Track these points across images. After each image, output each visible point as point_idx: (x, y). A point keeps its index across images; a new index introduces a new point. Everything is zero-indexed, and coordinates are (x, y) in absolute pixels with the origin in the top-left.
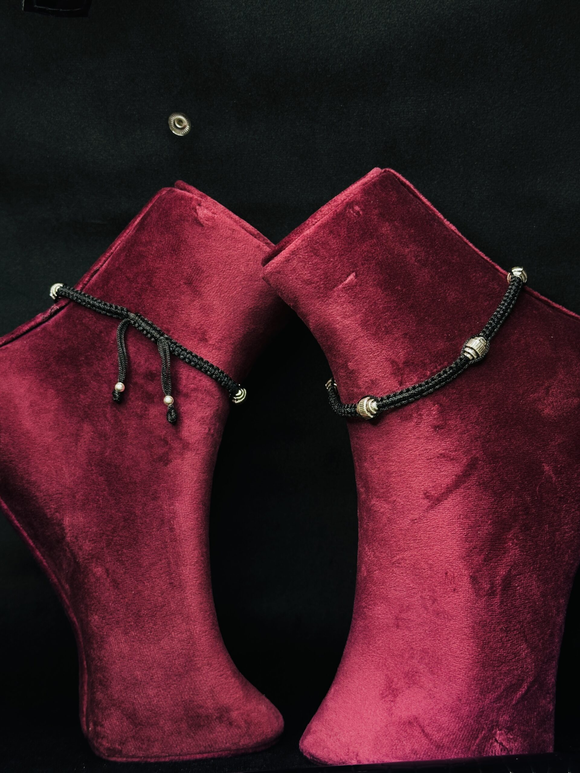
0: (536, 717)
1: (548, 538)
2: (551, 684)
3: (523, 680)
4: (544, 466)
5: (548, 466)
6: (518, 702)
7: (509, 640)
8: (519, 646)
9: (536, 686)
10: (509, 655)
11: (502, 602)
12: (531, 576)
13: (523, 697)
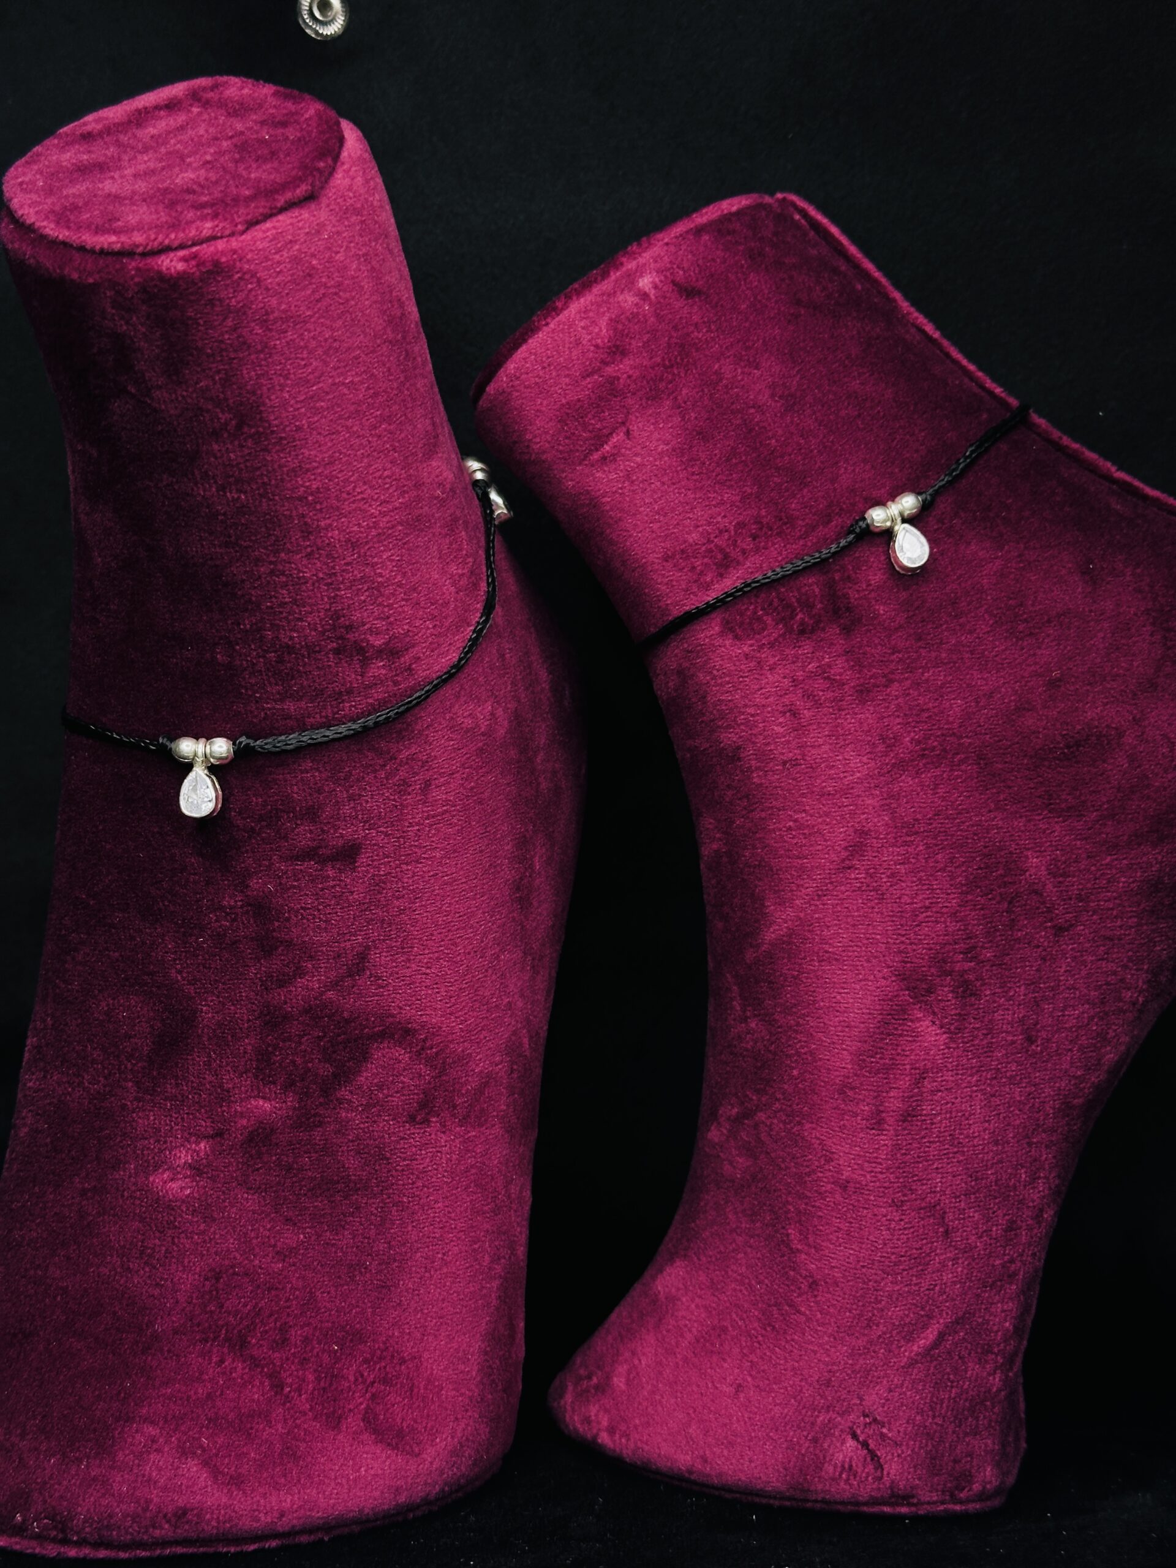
0: (954, 1398)
1: (1021, 1015)
2: (1000, 1333)
3: (930, 1317)
4: (1027, 857)
5: (1037, 857)
6: (912, 1363)
7: (905, 1229)
8: (927, 1243)
9: (961, 1334)
10: (902, 1259)
11: (897, 1147)
12: (971, 1096)
13: (928, 1352)
